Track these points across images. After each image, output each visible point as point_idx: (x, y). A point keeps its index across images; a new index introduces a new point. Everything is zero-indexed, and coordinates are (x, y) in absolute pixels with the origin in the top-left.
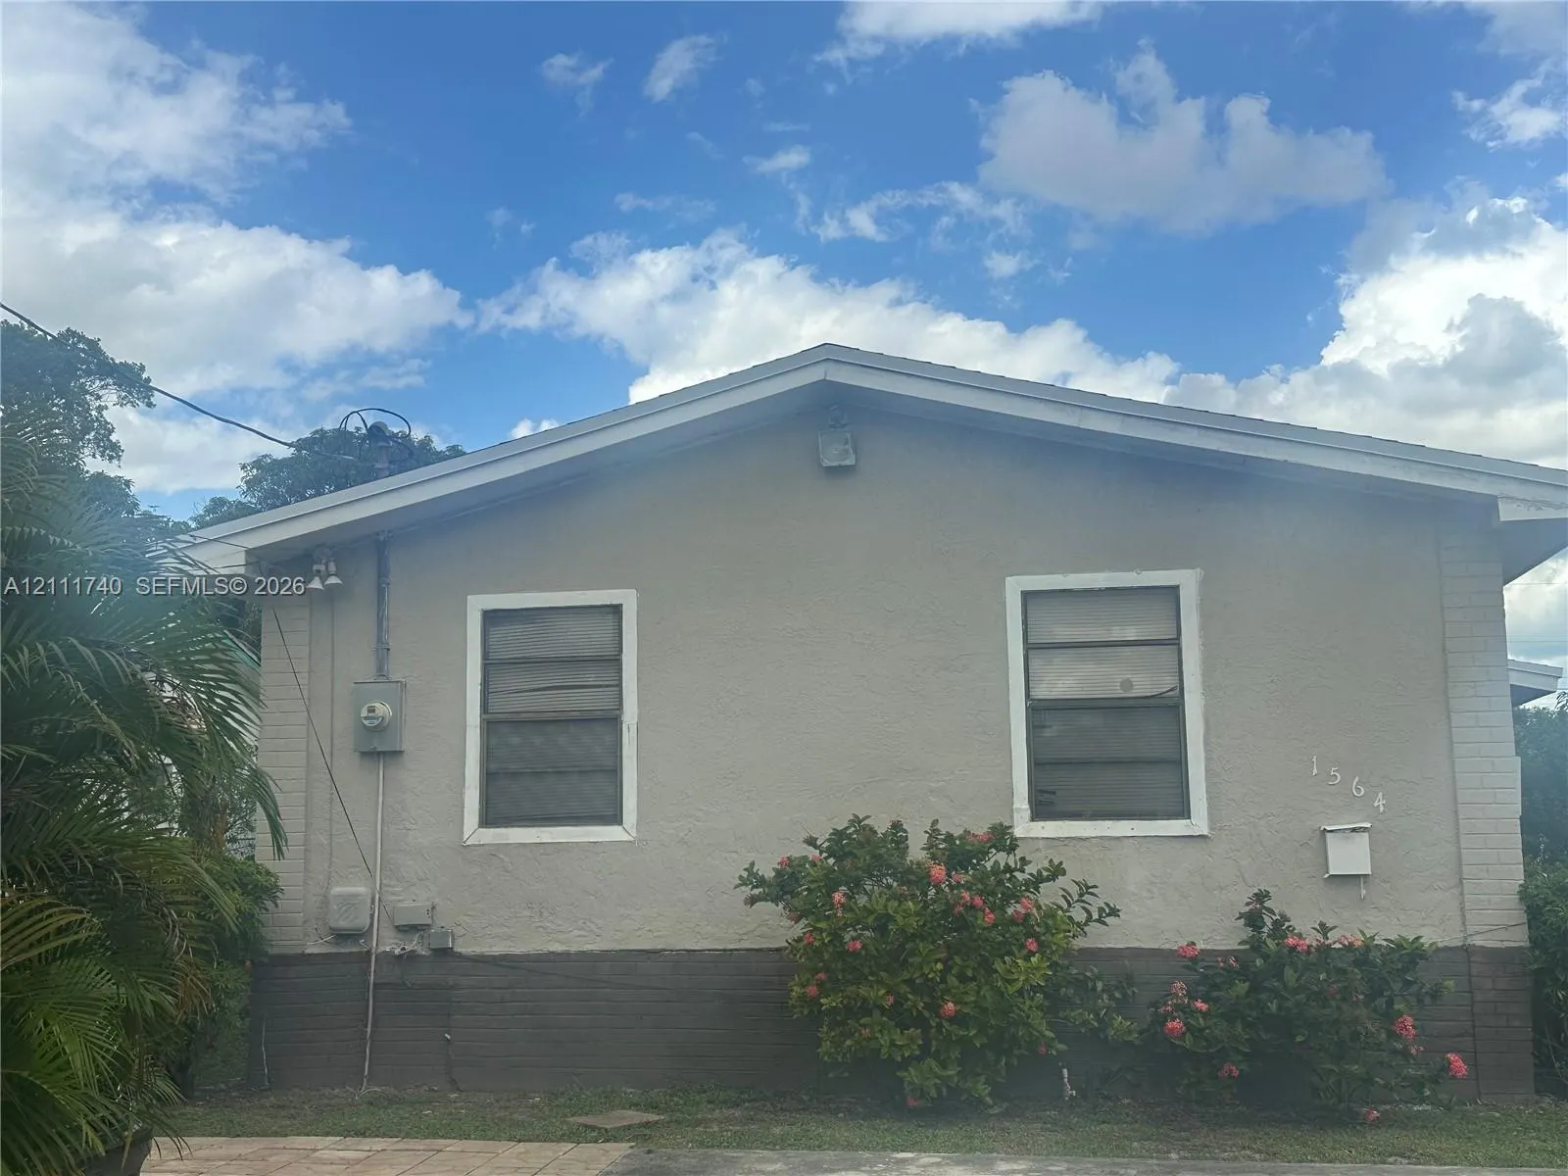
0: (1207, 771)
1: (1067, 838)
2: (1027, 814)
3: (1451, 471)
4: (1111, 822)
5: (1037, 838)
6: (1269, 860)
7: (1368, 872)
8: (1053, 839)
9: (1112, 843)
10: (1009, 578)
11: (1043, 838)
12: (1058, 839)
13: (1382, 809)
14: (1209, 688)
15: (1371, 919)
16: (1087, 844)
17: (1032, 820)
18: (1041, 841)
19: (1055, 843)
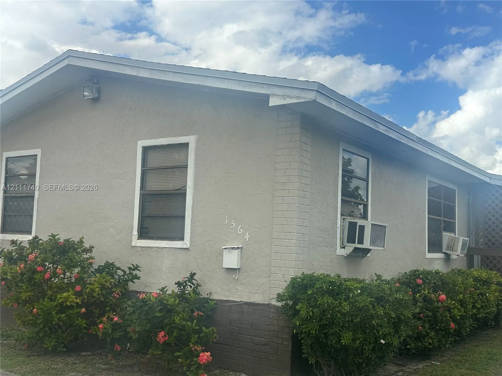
0: (191, 221)
1: (147, 247)
2: (137, 237)
3: (254, 84)
4: (161, 241)
5: (138, 247)
6: (207, 260)
7: (240, 268)
8: (142, 247)
9: (161, 249)
10: (139, 141)
11: (140, 247)
12: (144, 247)
13: (247, 239)
14: (196, 186)
15: (239, 288)
16: (152, 250)
17: (138, 239)
18: (139, 248)
19: (144, 249)
